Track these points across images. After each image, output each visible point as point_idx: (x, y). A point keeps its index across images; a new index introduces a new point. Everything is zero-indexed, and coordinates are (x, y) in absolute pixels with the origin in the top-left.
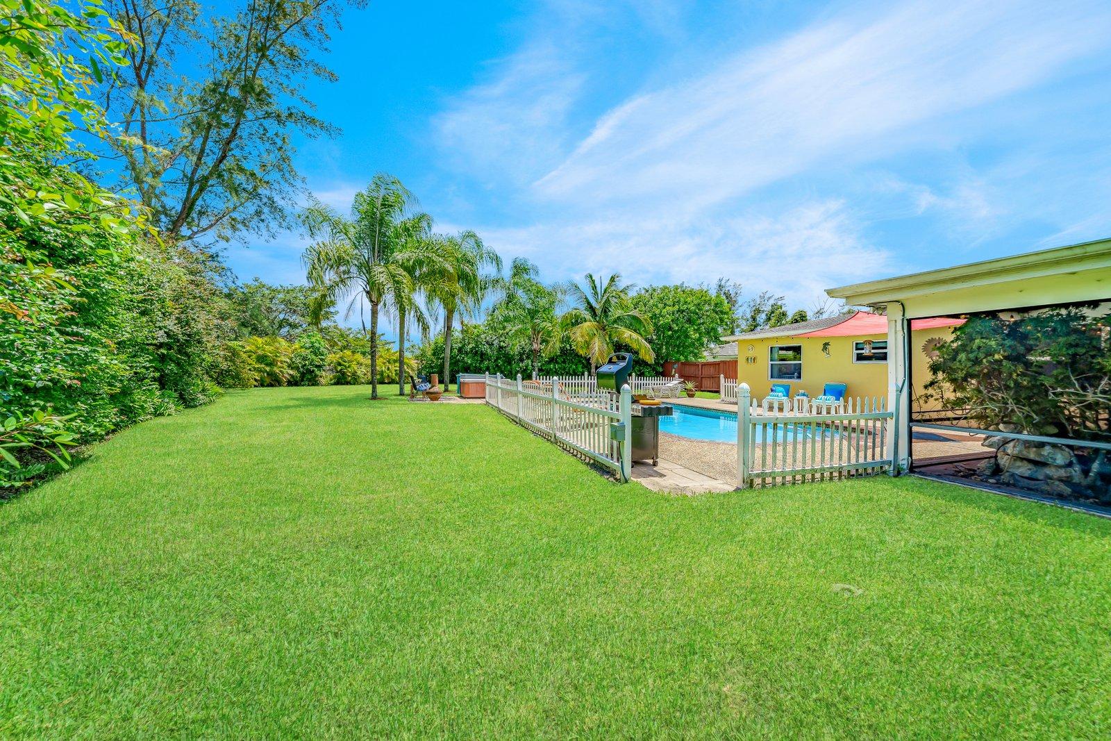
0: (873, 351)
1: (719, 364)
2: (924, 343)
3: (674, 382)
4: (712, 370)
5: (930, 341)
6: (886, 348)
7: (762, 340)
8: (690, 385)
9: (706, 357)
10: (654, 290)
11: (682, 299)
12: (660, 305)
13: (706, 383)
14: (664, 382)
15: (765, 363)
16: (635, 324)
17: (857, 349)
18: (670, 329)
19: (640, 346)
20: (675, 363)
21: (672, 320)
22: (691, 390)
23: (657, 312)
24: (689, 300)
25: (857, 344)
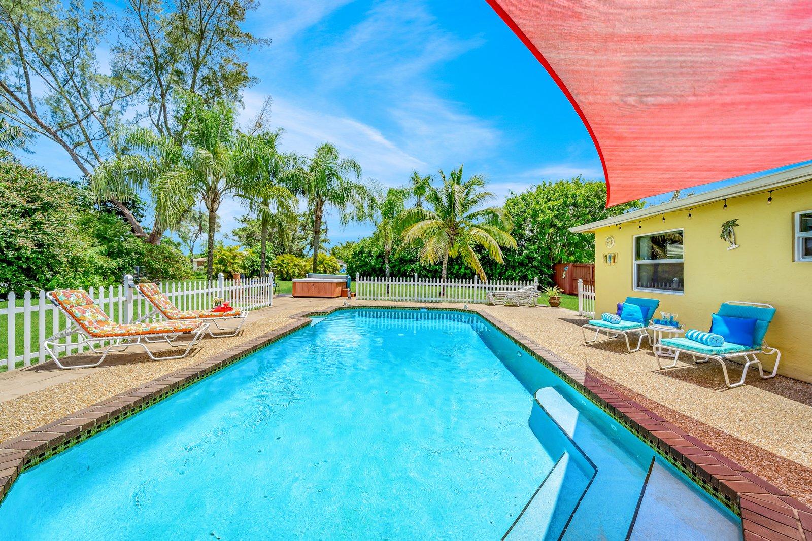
8: (554, 292)
15: (627, 262)
20: (566, 265)
22: (554, 298)
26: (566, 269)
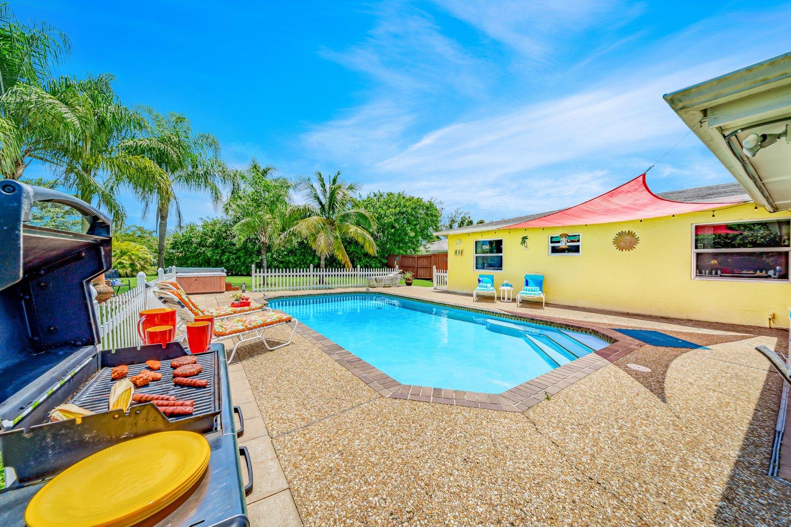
0: (568, 244)
1: (431, 256)
2: (614, 236)
3: (395, 273)
4: (425, 262)
5: (621, 234)
6: (578, 241)
7: (469, 234)
8: (409, 275)
9: (422, 251)
10: (381, 196)
11: (402, 203)
12: (385, 207)
13: (421, 272)
14: (386, 273)
15: (470, 255)
16: (361, 221)
17: (552, 242)
18: (393, 227)
19: (365, 239)
20: (396, 256)
21: (395, 220)
22: (409, 280)
23: (383, 212)
24: (408, 204)
25: (552, 238)
26: (397, 258)
